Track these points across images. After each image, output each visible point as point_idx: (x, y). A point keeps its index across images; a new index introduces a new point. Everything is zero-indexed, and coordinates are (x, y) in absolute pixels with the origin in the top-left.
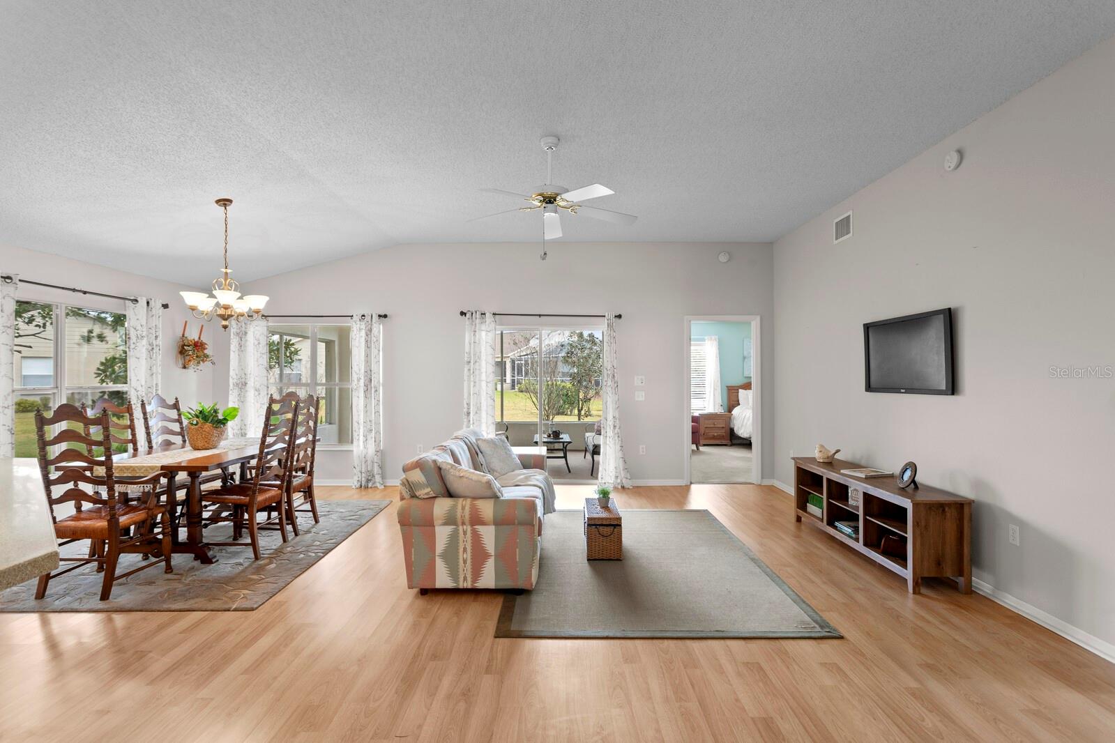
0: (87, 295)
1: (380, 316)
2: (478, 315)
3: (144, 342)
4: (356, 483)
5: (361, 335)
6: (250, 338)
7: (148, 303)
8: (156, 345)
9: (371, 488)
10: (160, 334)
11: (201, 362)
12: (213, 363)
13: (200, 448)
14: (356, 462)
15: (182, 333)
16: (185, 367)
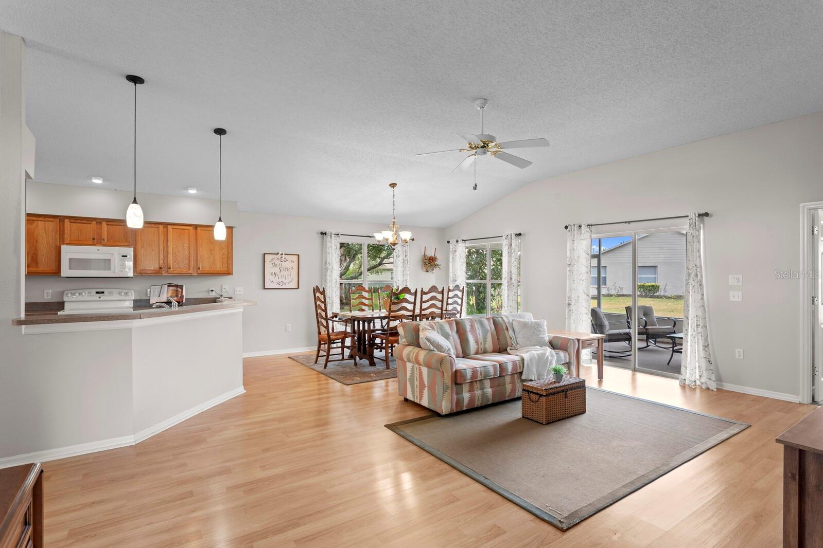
0: (372, 238)
1: (516, 235)
2: (576, 228)
5: (506, 248)
6: (458, 253)
8: (406, 260)
10: (408, 254)
11: (435, 269)
12: (441, 268)
15: (424, 253)
16: (427, 271)
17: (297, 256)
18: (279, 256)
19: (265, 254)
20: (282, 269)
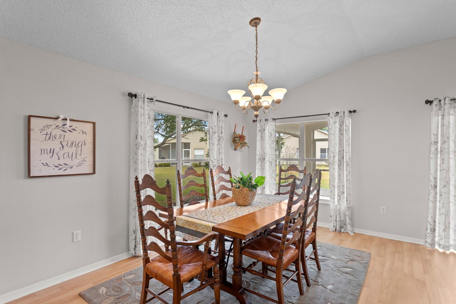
0: (189, 109)
1: (350, 112)
3: (216, 135)
4: (332, 227)
5: (336, 126)
6: (267, 132)
7: (218, 114)
8: (222, 137)
9: (343, 232)
10: (223, 130)
11: (243, 147)
12: (249, 147)
13: (241, 205)
14: (332, 213)
15: (234, 131)
16: (235, 150)
17: (92, 125)
18: (60, 122)
19: (29, 117)
20: (64, 144)
